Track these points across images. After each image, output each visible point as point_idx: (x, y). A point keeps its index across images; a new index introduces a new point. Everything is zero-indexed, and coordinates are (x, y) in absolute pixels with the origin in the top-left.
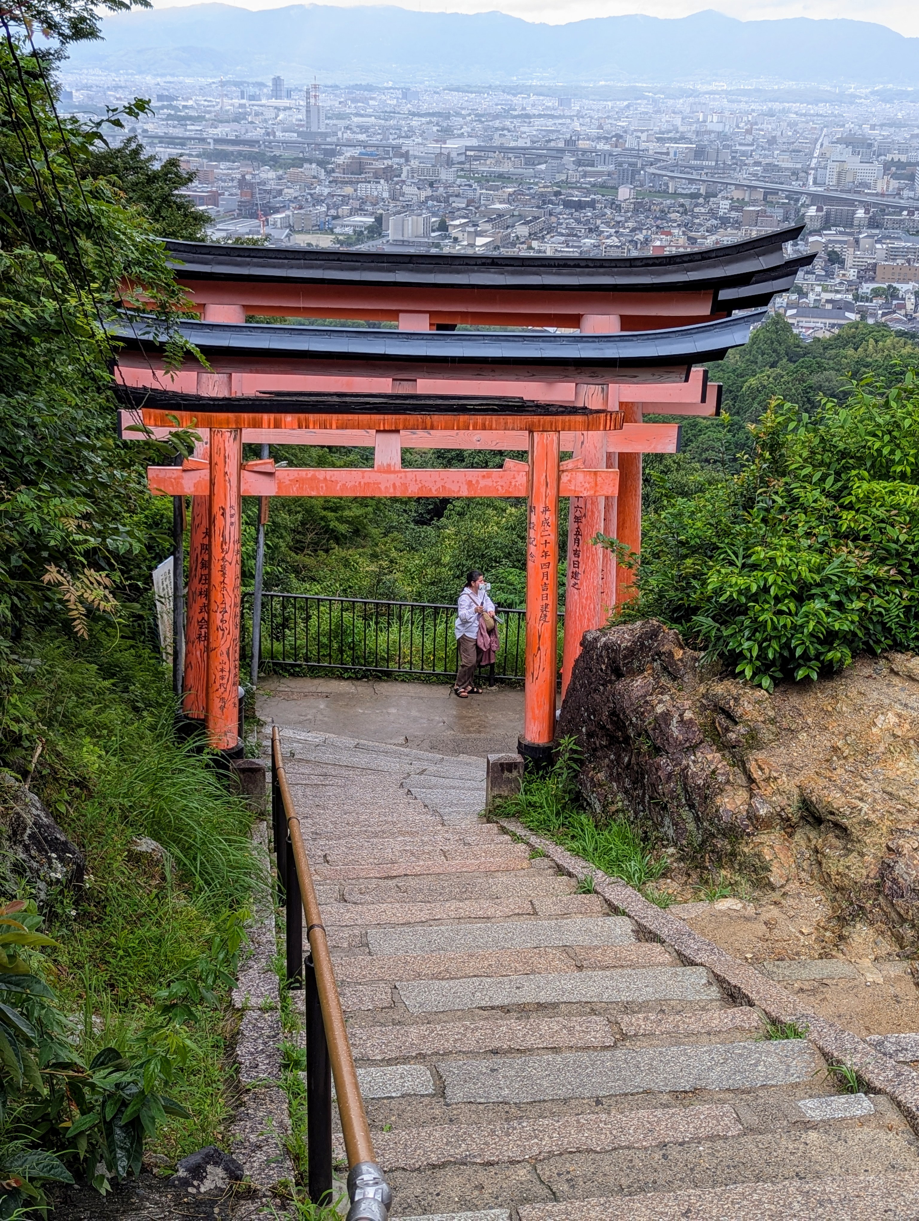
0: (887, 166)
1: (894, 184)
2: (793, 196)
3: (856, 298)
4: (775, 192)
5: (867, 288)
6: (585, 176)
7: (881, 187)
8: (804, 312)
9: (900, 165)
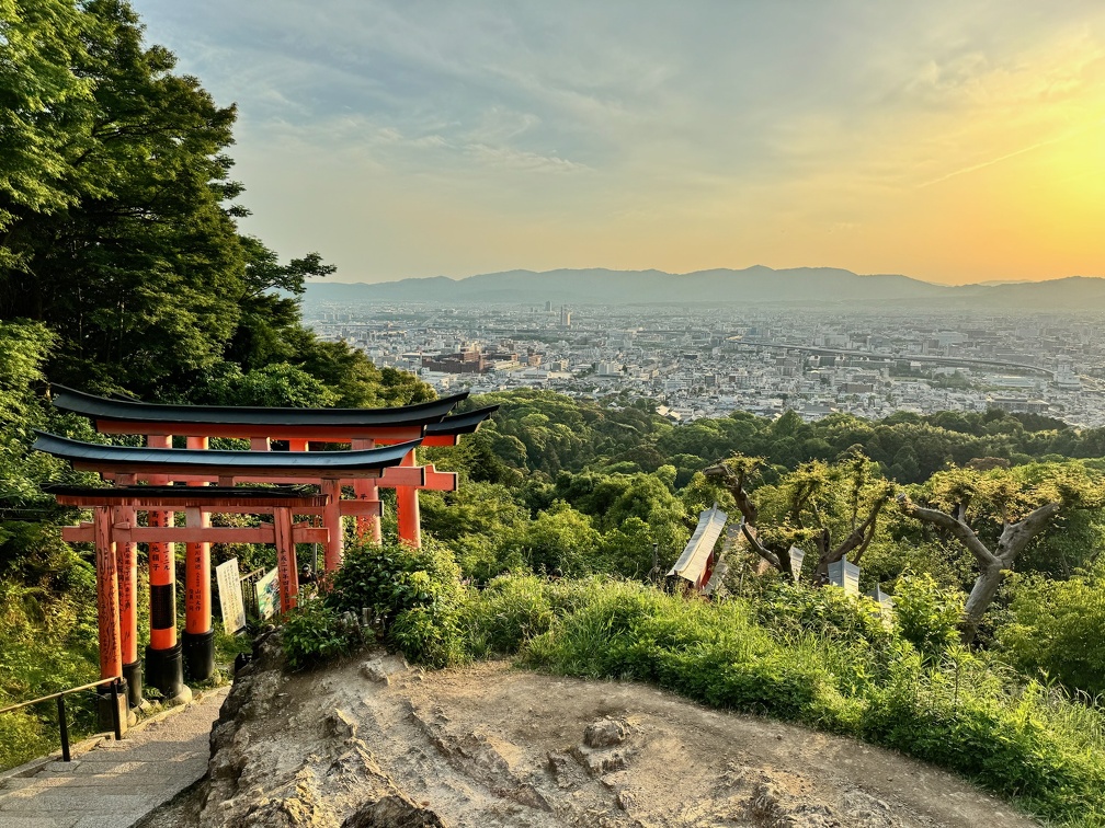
0: (851, 336)
1: (856, 345)
2: (801, 351)
3: (837, 401)
4: (794, 349)
5: (843, 395)
6: (696, 343)
7: (849, 346)
8: (808, 407)
9: (858, 335)
